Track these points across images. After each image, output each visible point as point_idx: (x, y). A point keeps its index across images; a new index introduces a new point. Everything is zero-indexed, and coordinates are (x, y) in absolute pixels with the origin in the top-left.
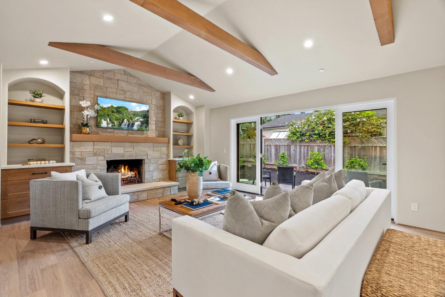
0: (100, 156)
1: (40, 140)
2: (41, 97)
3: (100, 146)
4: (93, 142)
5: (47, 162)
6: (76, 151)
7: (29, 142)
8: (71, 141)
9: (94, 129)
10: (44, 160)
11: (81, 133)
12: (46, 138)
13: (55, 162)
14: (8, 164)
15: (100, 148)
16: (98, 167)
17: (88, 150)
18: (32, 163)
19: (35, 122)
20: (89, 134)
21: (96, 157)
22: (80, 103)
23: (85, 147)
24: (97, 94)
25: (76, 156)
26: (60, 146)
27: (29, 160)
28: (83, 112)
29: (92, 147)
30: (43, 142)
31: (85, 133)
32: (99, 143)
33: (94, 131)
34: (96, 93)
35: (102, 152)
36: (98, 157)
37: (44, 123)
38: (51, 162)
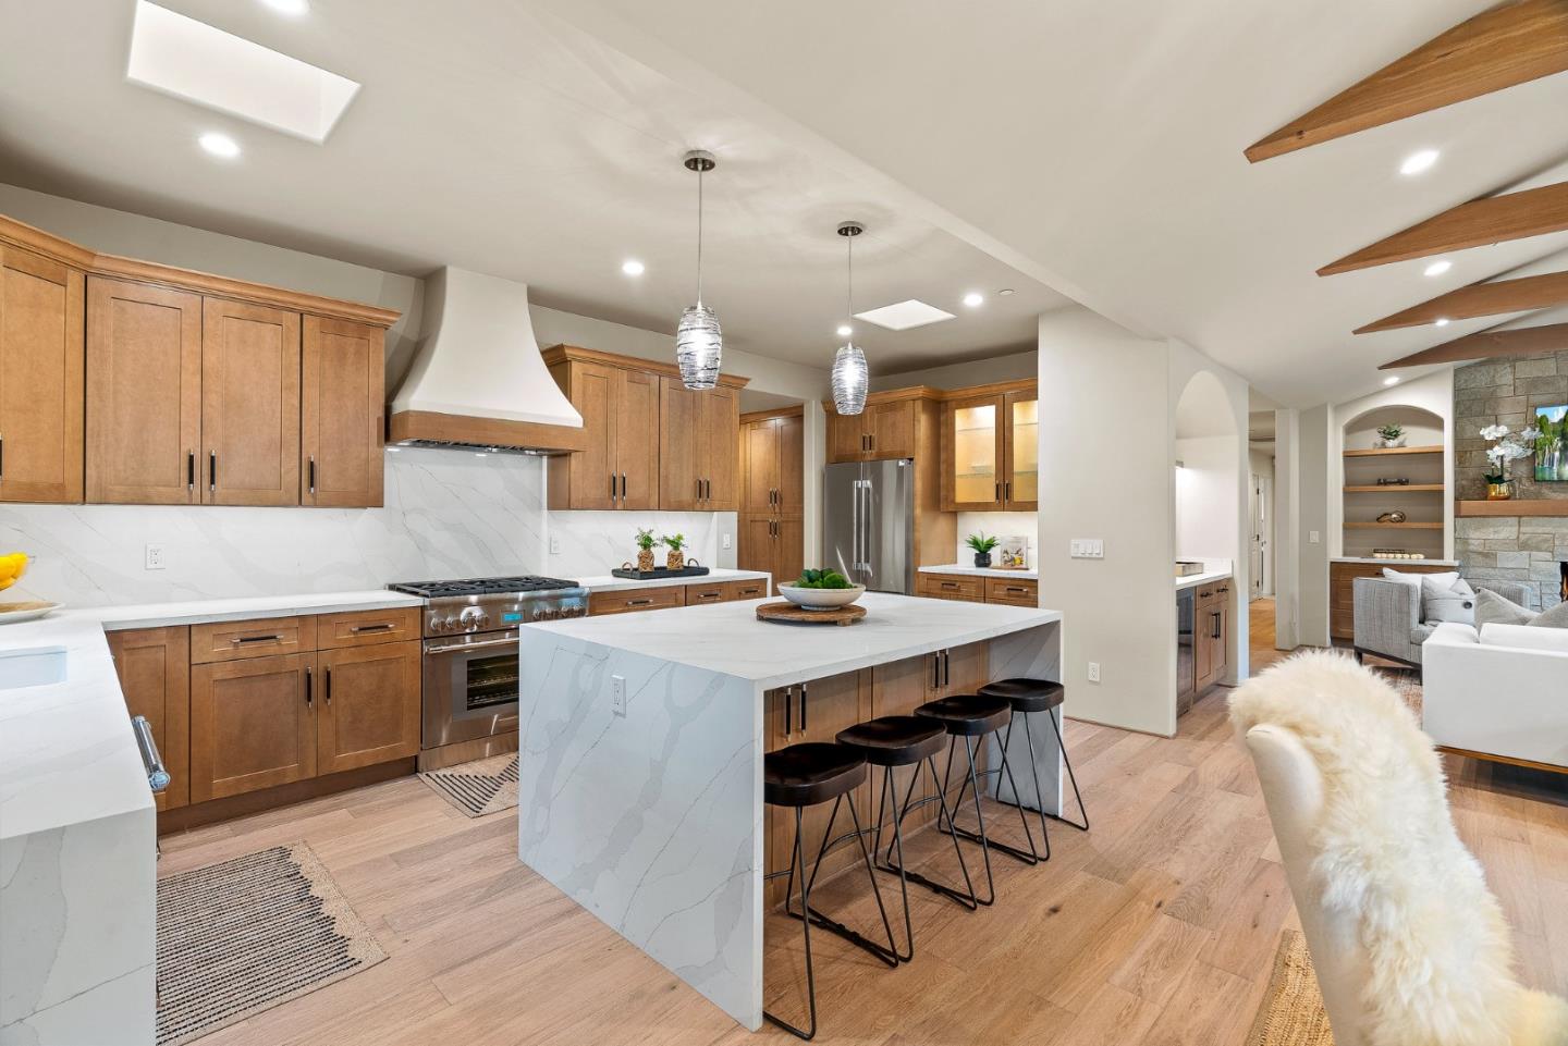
0: (1539, 550)
1: (1394, 516)
2: (1396, 436)
3: (1536, 528)
4: (1517, 519)
5: (1407, 556)
6: (1473, 536)
7: (1378, 519)
8: (1457, 515)
9: (1527, 485)
10: (1402, 552)
11: (1486, 498)
12: (1409, 510)
13: (1422, 556)
14: (1345, 554)
15: (1540, 530)
16: (1533, 577)
17: (1502, 536)
18: (1378, 555)
19: (1386, 483)
20: (1507, 498)
21: (1525, 553)
22: (1481, 433)
23: (1496, 529)
24: (1535, 399)
25: (1471, 547)
26: (1435, 525)
27: (1376, 551)
28: (1489, 452)
29: (1515, 529)
30: (1402, 518)
31: (1496, 498)
32: (1535, 521)
33: (1528, 490)
34: (1531, 398)
35: (1546, 541)
36: (1534, 553)
37: (1401, 483)
38: (1414, 556)
